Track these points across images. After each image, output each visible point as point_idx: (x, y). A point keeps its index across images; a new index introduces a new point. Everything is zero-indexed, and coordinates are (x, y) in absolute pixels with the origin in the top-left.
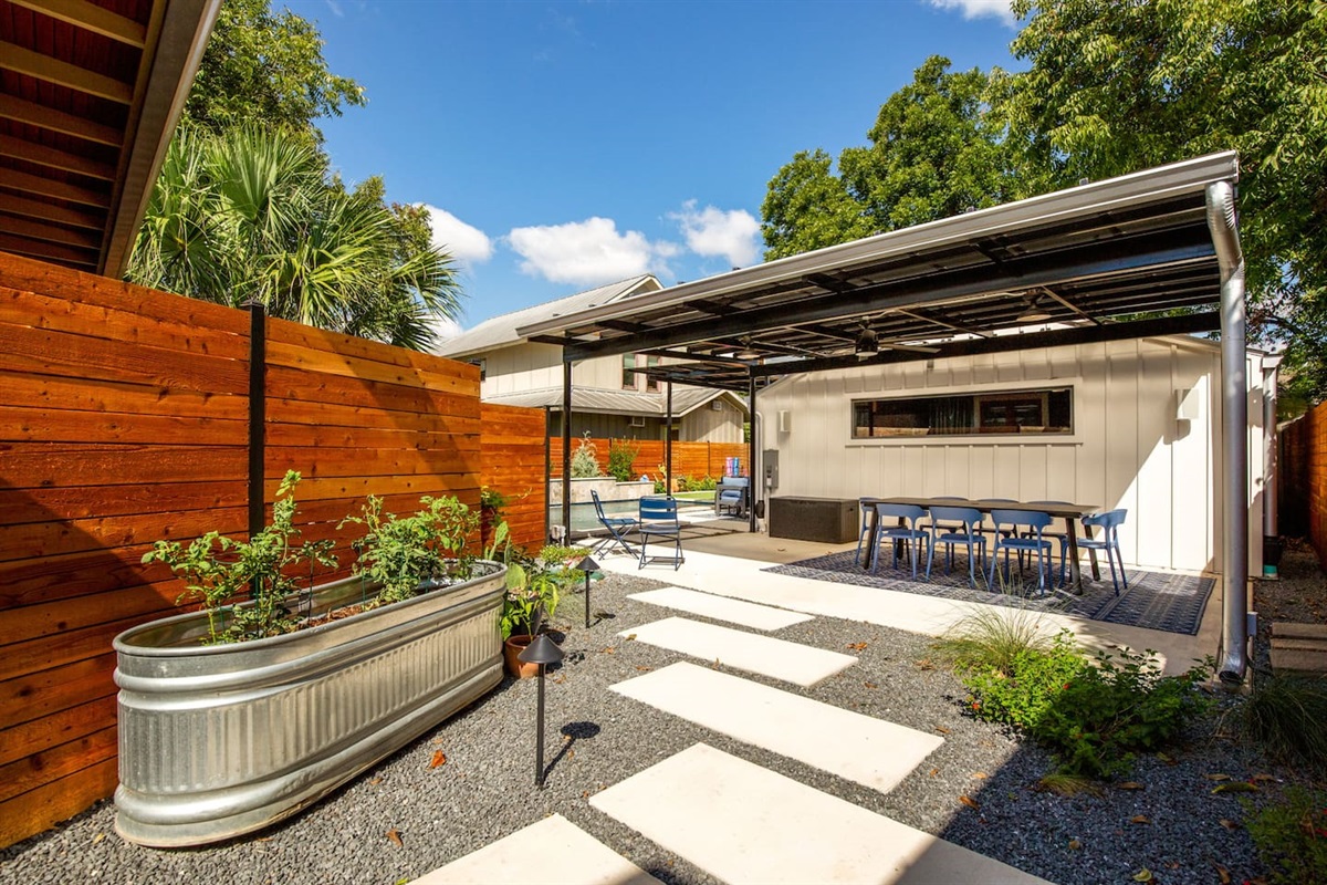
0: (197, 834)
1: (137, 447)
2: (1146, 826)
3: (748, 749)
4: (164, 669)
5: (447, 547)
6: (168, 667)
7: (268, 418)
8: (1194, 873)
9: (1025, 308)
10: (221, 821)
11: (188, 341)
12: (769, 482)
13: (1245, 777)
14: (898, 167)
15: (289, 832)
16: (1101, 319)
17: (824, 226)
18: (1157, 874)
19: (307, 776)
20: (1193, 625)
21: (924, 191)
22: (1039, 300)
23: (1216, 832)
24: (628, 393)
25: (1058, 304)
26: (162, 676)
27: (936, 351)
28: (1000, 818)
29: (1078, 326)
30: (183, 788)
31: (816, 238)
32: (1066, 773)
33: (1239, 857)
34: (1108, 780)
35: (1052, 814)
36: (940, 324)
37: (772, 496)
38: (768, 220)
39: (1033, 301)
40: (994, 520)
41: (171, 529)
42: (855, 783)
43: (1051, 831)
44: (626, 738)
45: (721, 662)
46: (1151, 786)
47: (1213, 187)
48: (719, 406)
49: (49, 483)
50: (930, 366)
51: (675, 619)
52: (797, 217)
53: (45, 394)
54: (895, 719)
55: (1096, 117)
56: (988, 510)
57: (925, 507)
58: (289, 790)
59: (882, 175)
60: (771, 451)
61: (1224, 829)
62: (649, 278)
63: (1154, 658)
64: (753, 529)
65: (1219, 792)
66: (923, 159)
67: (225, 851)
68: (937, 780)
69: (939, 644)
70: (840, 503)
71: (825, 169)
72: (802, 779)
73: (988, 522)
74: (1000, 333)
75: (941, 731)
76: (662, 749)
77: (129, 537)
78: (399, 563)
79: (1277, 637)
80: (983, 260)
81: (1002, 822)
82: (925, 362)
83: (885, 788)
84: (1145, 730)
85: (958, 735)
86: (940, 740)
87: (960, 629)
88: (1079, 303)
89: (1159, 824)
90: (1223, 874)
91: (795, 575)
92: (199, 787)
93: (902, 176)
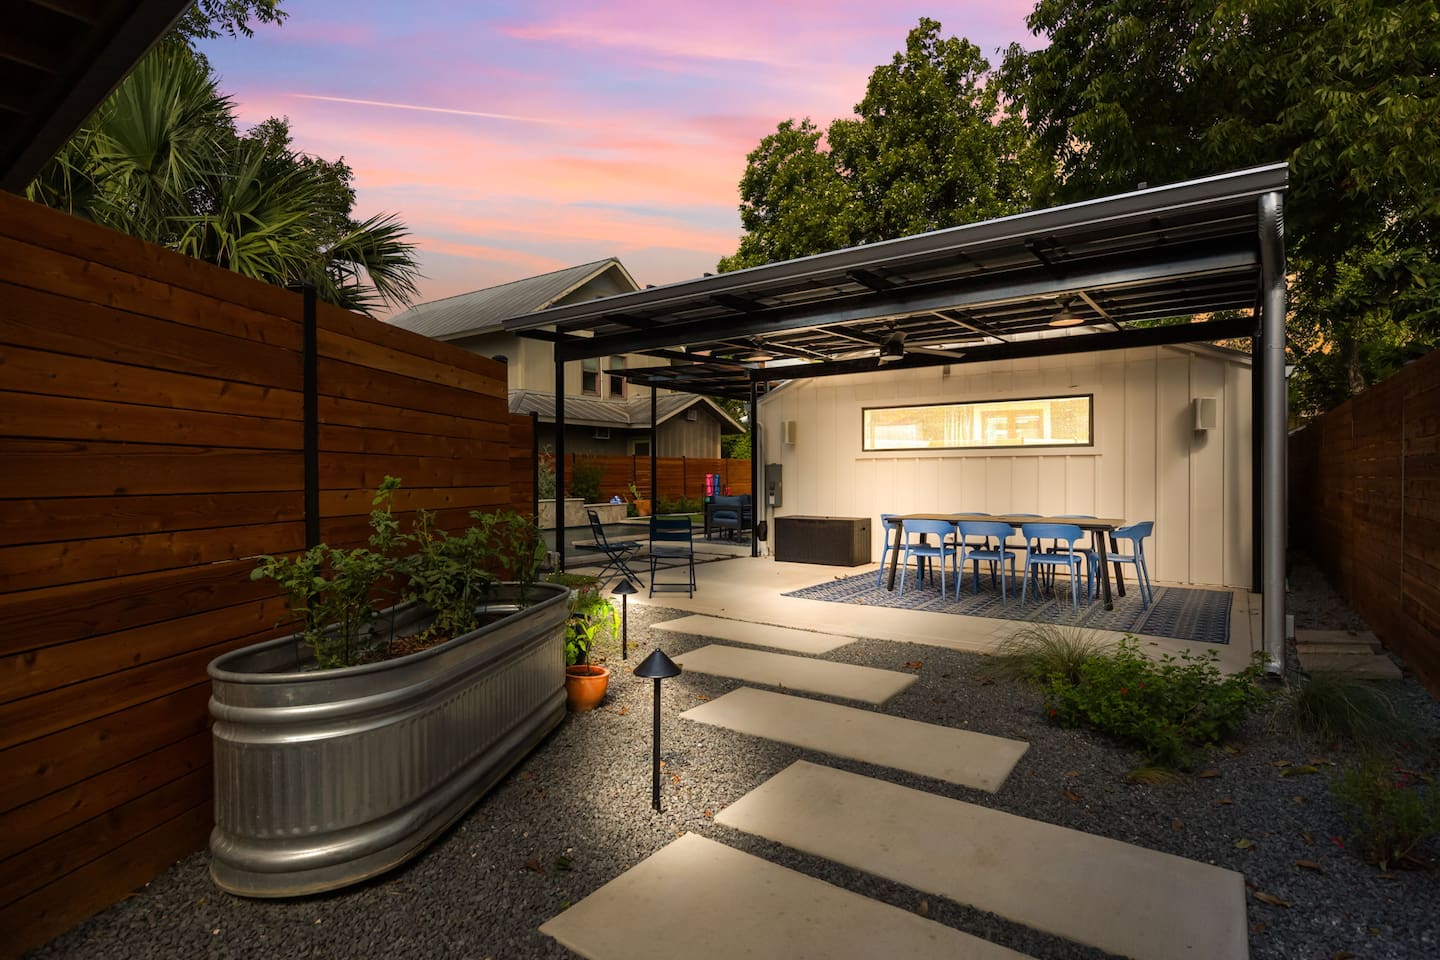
0: (329, 880)
1: (201, 450)
2: (1232, 807)
3: (847, 764)
4: (290, 696)
5: (507, 567)
6: (294, 695)
7: (322, 420)
8: (1284, 839)
9: (1058, 311)
10: (354, 863)
11: (246, 327)
12: (772, 500)
13: (1304, 763)
14: (889, 145)
15: (419, 871)
16: (1122, 324)
17: (810, 210)
18: (1253, 842)
19: (430, 810)
20: (1224, 635)
21: (917, 175)
22: (1071, 304)
23: (1293, 806)
24: (589, 398)
25: (1088, 307)
26: (288, 704)
27: (959, 355)
28: (1104, 807)
29: (1097, 331)
30: (313, 829)
31: (802, 224)
32: (1150, 766)
33: (1317, 824)
34: (1186, 770)
35: (1149, 802)
36: (964, 326)
37: (776, 516)
38: (747, 199)
39: (1066, 304)
40: (1025, 535)
41: (236, 546)
42: (963, 786)
43: (1154, 815)
44: (721, 761)
45: (783, 685)
46: (1226, 774)
47: (1265, 197)
48: (693, 416)
49: (121, 490)
50: (947, 372)
51: (713, 646)
52: (780, 198)
53: (116, 385)
54: (976, 729)
55: (1116, 105)
56: (1019, 525)
57: (954, 523)
58: (416, 827)
59: (873, 153)
60: (774, 465)
61: (1298, 804)
62: (612, 264)
63: (1216, 658)
64: (755, 554)
65: (1286, 776)
66: (917, 139)
67: (356, 897)
68: (1036, 779)
69: (990, 661)
70: (853, 522)
71: (811, 143)
72: (912, 785)
73: (1018, 538)
74: (1018, 337)
75: (1024, 738)
76: (763, 769)
77: (197, 556)
78: (460, 586)
79: (1301, 643)
80: (1030, 260)
81: (1107, 811)
82: (941, 368)
83: (992, 787)
84: (1211, 726)
85: (1039, 741)
86: (1026, 745)
87: (1015, 641)
88: (1106, 307)
89: (1243, 804)
90: (1307, 838)
91: (819, 599)
92: (330, 826)
93: (893, 157)
